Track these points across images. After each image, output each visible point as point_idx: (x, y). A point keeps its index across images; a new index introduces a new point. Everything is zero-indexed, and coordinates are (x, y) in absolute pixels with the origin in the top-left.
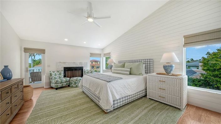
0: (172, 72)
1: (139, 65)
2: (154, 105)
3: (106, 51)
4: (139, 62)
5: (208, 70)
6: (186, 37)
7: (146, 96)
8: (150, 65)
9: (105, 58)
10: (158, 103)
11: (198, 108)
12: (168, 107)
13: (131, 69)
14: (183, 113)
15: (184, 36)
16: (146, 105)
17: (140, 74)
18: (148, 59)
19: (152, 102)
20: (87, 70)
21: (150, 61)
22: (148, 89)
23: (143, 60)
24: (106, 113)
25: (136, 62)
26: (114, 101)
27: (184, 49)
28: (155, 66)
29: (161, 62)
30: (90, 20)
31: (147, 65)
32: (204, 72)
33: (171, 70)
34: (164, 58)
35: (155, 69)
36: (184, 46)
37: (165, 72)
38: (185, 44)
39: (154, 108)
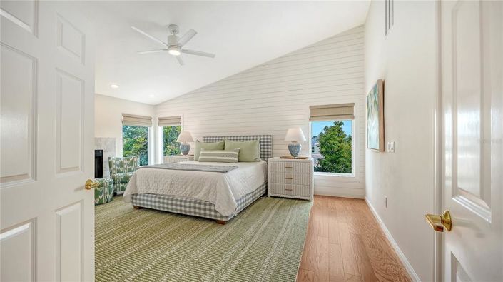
0: (299, 156)
1: (254, 145)
2: (280, 203)
3: (169, 113)
4: (253, 139)
5: (326, 152)
6: (312, 108)
7: (265, 194)
8: (268, 145)
9: (162, 128)
10: (283, 200)
11: (324, 197)
12: (297, 201)
13: (240, 151)
14: (312, 203)
15: (310, 107)
16: (271, 205)
17: (255, 161)
18: (264, 136)
19: (277, 200)
20: (118, 159)
21: (267, 139)
22: (269, 183)
23: (260, 136)
24: (223, 223)
25: (247, 139)
26: (237, 201)
27: (310, 123)
28: (275, 147)
29: (286, 140)
30: (174, 52)
31: (264, 145)
32: (322, 157)
33: (298, 152)
34: (290, 135)
35: (275, 152)
36: (310, 120)
37: (290, 156)
38: (311, 117)
39: (282, 206)
